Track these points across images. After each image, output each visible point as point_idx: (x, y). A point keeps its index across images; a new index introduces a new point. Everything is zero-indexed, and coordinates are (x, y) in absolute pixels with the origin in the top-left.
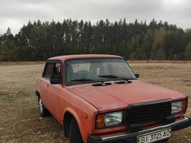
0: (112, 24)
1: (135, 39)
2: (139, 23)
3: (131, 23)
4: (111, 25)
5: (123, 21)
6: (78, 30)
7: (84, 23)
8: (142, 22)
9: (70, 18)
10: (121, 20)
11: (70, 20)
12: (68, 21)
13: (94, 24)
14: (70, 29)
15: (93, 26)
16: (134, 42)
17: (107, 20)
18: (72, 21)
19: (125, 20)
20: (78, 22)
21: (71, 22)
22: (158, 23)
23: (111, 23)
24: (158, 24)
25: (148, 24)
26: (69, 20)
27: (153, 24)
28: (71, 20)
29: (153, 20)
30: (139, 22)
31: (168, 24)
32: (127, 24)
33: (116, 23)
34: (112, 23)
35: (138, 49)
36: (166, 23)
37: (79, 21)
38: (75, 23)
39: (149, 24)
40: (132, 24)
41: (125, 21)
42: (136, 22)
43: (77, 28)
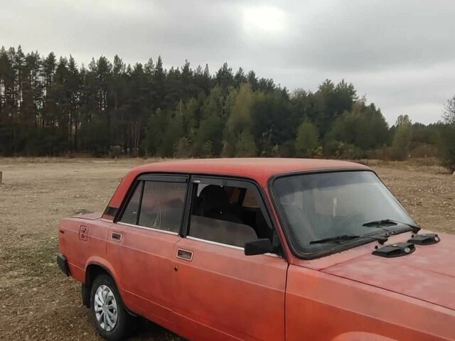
0: (129, 69)
1: (184, 108)
2: (193, 70)
3: (175, 68)
4: (126, 71)
5: (155, 63)
6: (41, 79)
7: (57, 61)
8: (199, 68)
9: (20, 47)
10: (151, 60)
11: (20, 51)
12: (14, 53)
13: (83, 65)
14: (17, 73)
15: (79, 71)
16: (181, 114)
17: (116, 58)
18: (26, 54)
19: (160, 60)
20: (41, 56)
21: (22, 55)
22: (234, 73)
23: (127, 67)
24: (234, 75)
25: (213, 73)
26: (16, 50)
27: (224, 74)
28: (22, 51)
29: (225, 66)
30: (193, 68)
31: (256, 77)
32: (166, 70)
33: (139, 66)
34: (129, 66)
35: (192, 131)
36: (252, 75)
37: (44, 56)
38: (32, 59)
39: (215, 74)
40: (177, 71)
41: (160, 64)
42: (186, 67)
43: (38, 74)
